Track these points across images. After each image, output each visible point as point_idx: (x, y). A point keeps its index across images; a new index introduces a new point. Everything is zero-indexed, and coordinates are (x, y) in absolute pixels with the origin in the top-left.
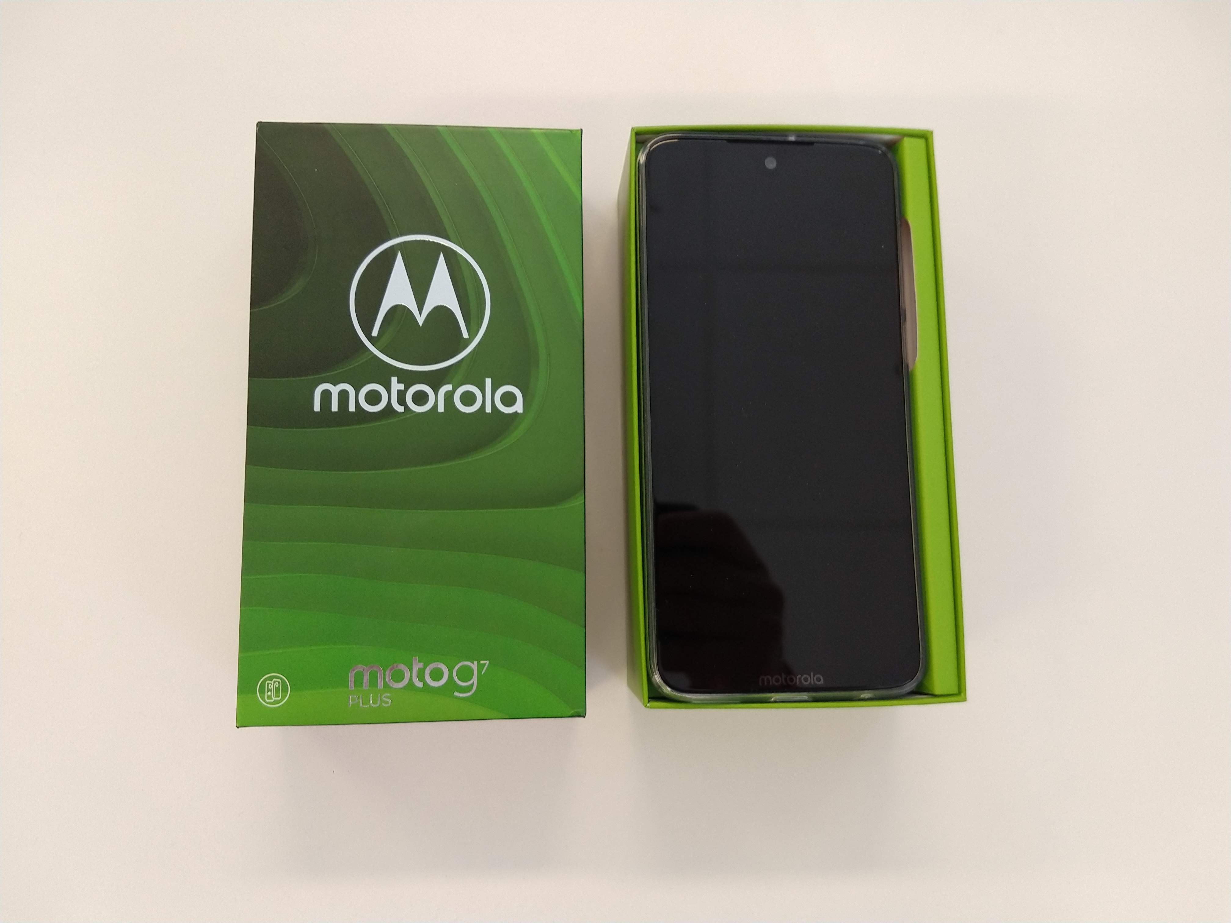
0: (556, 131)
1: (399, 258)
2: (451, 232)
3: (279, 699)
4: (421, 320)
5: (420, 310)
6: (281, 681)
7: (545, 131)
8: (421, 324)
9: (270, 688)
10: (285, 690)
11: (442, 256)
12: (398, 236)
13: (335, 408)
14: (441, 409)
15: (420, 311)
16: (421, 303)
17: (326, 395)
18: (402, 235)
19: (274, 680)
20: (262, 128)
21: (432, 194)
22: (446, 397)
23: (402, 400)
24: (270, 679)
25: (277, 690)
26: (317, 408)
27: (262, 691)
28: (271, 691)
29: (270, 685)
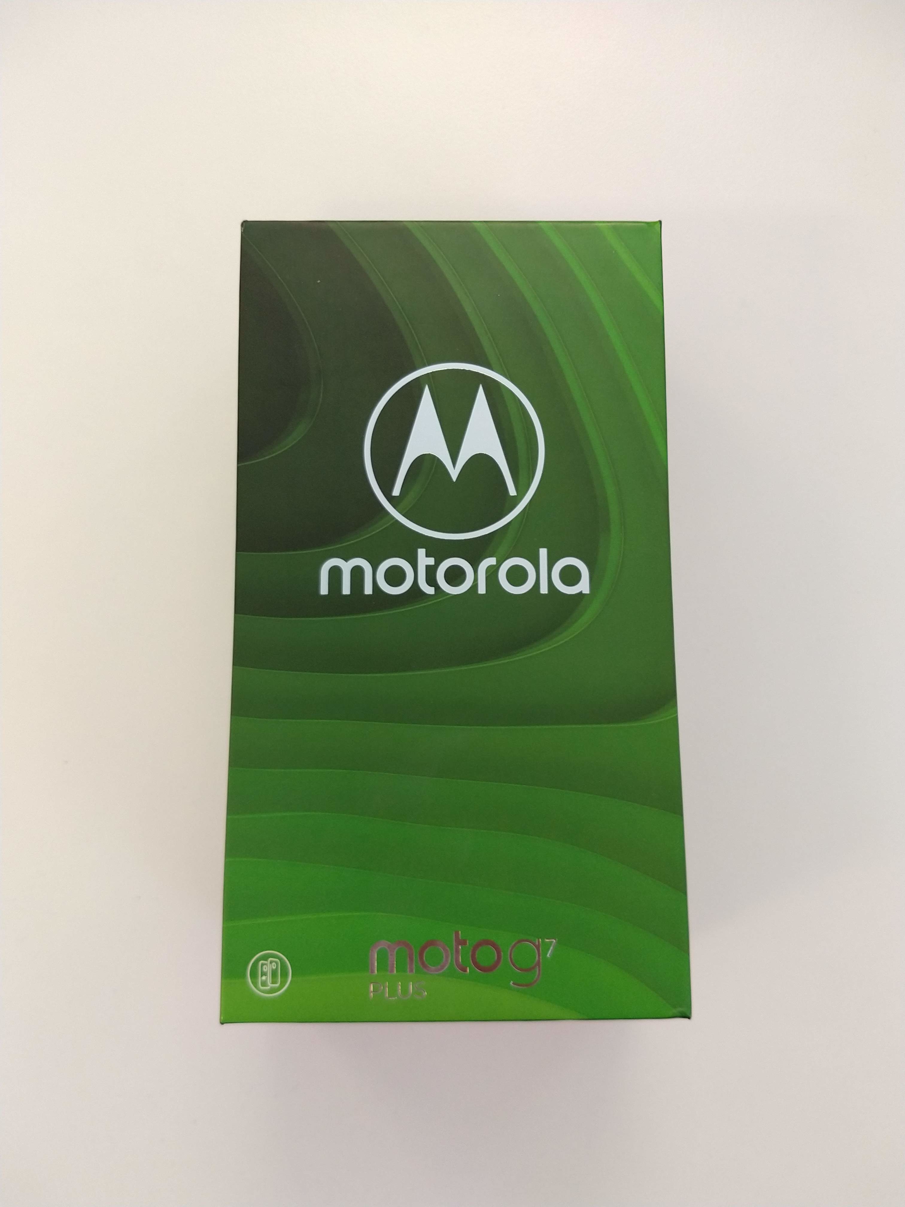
0: (627, 224)
1: (427, 394)
2: (492, 358)
3: (277, 985)
4: (454, 473)
5: (454, 459)
6: (280, 962)
7: (613, 224)
8: (454, 478)
9: (265, 970)
10: (284, 974)
11: (481, 390)
12: (424, 366)
13: (346, 590)
14: (482, 590)
15: (454, 462)
16: (454, 453)
17: (335, 573)
18: (430, 364)
19: (270, 959)
20: (248, 228)
21: (469, 309)
22: (487, 575)
23: (431, 580)
24: (265, 958)
25: (274, 973)
26: (324, 590)
27: (254, 975)
28: (265, 974)
29: (265, 966)
